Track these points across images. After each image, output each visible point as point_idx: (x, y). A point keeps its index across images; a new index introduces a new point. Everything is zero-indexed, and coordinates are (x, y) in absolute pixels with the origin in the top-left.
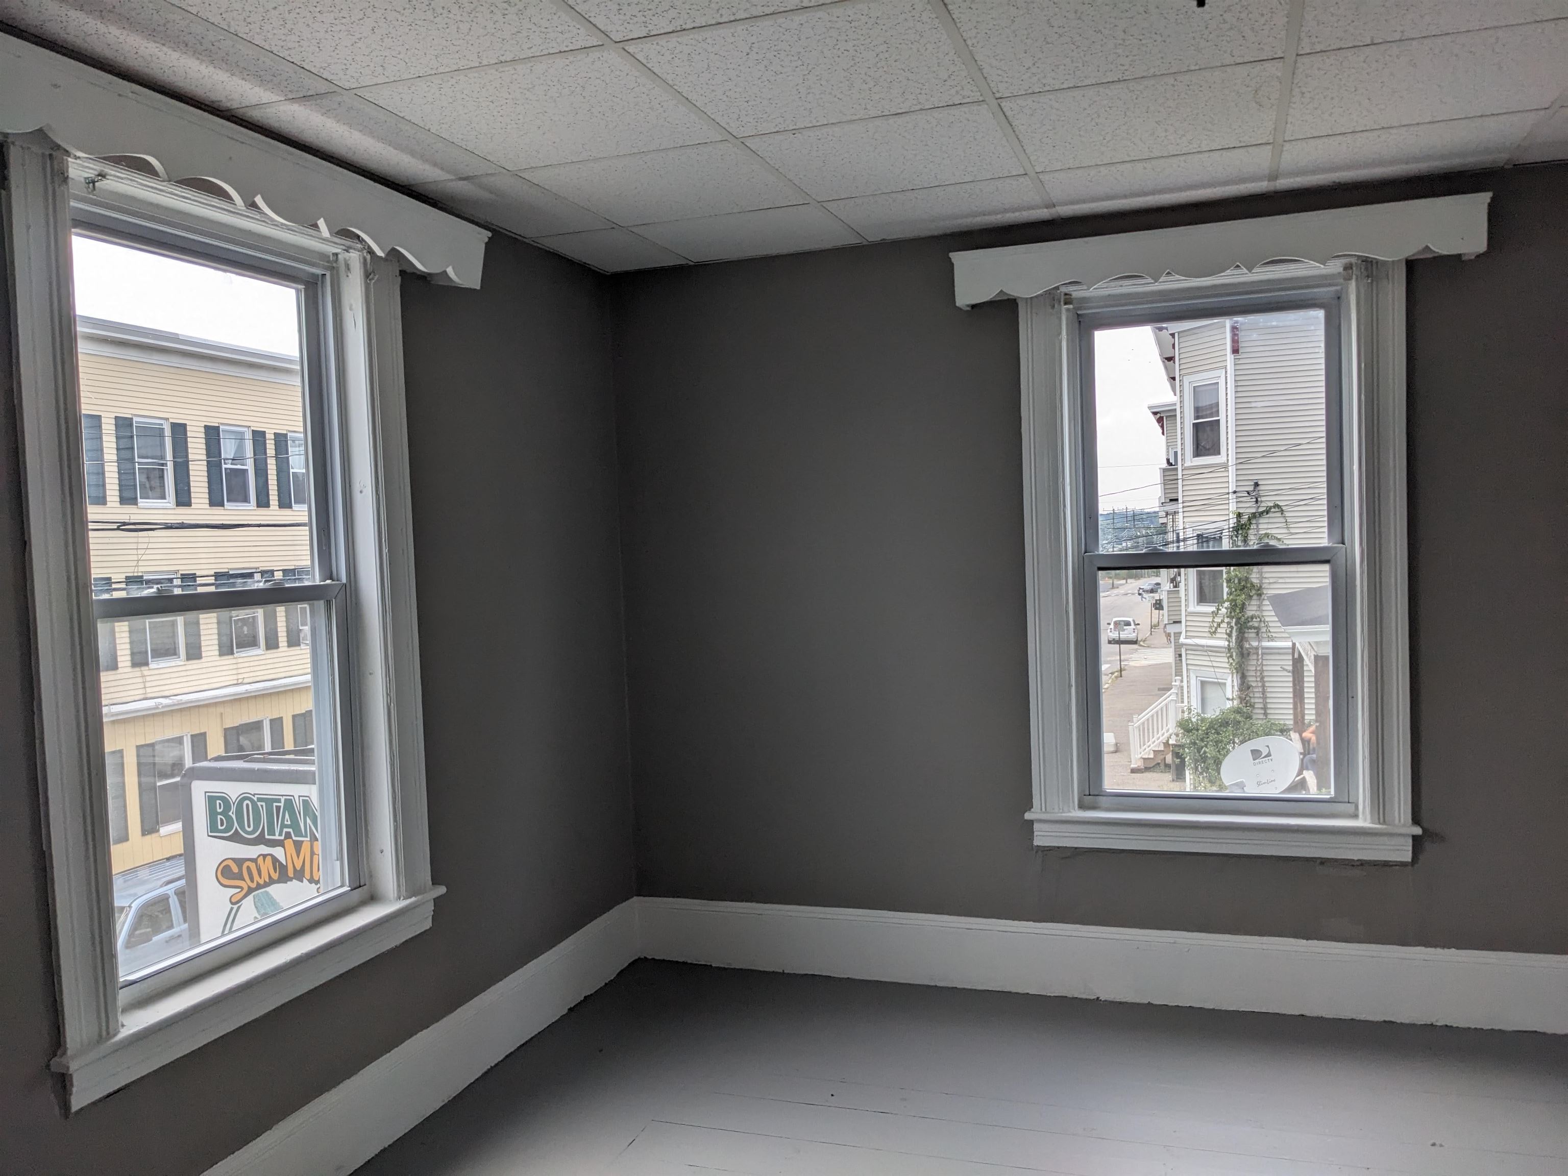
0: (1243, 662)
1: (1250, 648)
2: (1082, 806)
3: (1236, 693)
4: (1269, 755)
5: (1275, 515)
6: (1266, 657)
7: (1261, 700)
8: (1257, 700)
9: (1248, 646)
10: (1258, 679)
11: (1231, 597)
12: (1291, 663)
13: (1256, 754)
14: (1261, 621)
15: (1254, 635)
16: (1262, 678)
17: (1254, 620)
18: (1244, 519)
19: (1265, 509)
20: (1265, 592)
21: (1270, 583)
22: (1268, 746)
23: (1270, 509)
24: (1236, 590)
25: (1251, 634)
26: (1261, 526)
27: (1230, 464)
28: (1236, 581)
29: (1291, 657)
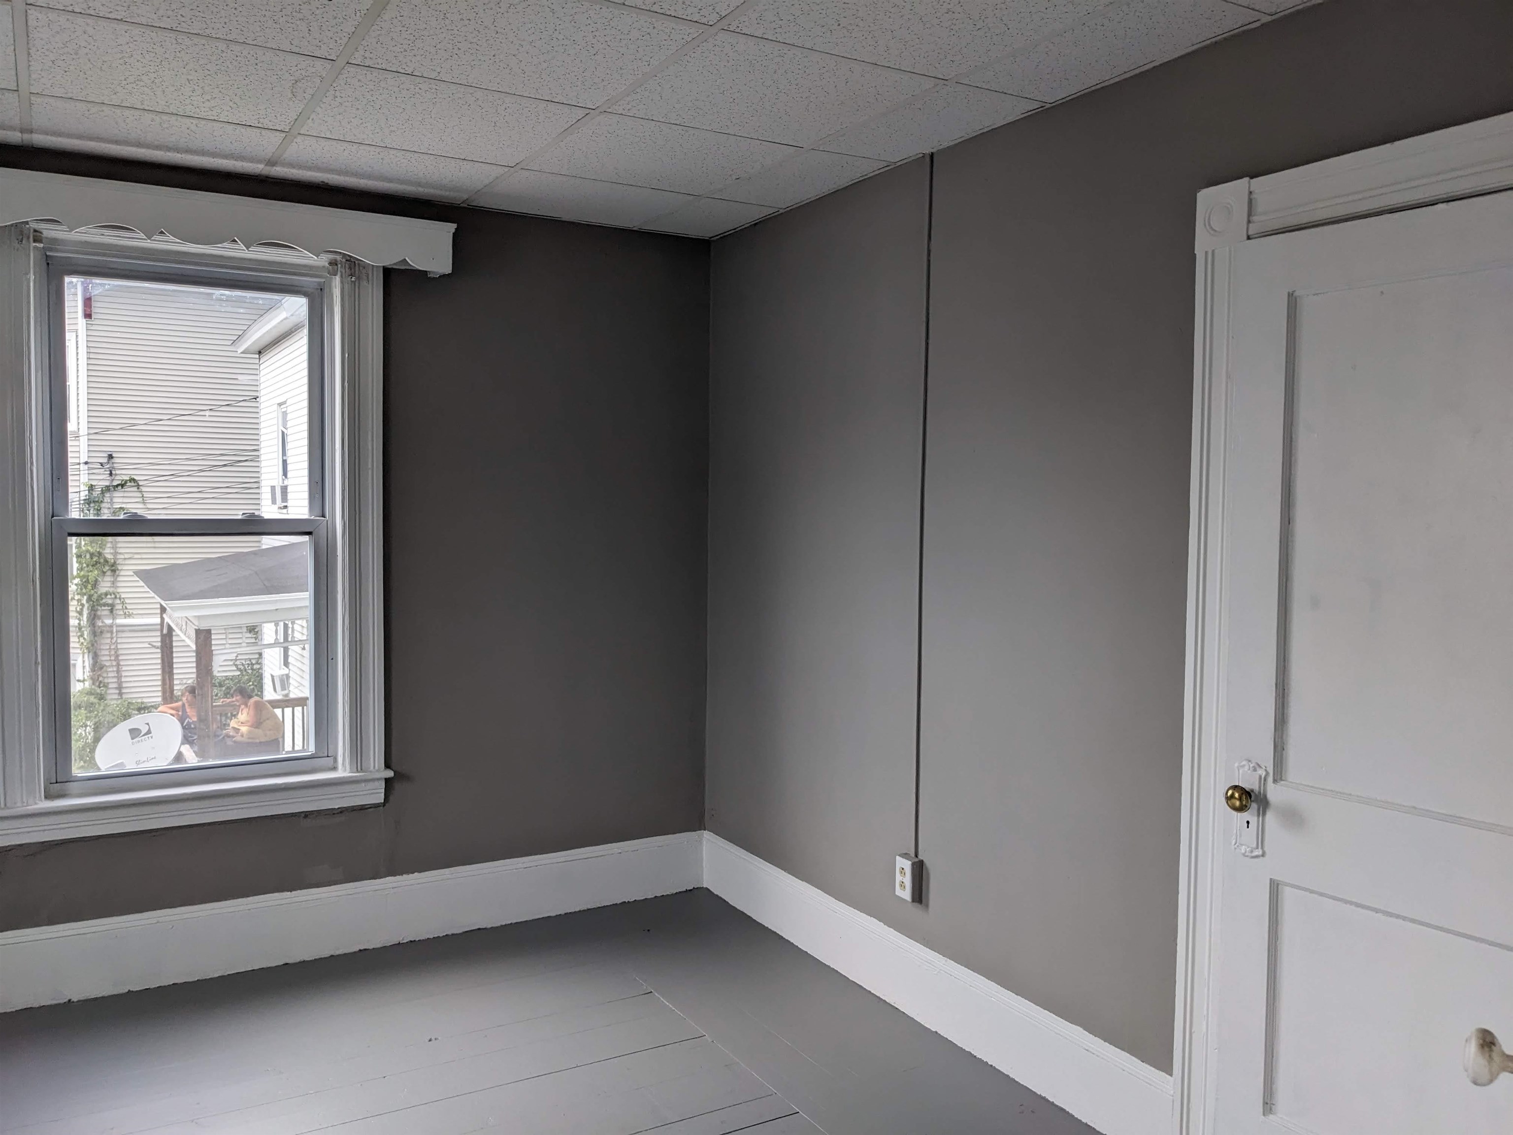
0: (96, 641)
1: (104, 626)
2: (48, 796)
3: (87, 674)
4: (149, 732)
5: (131, 490)
6: (120, 635)
7: (115, 680)
8: (110, 680)
9: (100, 624)
10: (113, 658)
11: (82, 573)
12: (159, 639)
13: (134, 733)
14: (116, 597)
15: (107, 613)
16: (117, 656)
17: (109, 596)
18: (97, 493)
19: (119, 482)
20: (120, 568)
21: (125, 559)
22: (148, 724)
23: (126, 482)
24: (88, 566)
25: (104, 611)
26: (115, 500)
27: (81, 433)
28: (88, 556)
29: (159, 633)
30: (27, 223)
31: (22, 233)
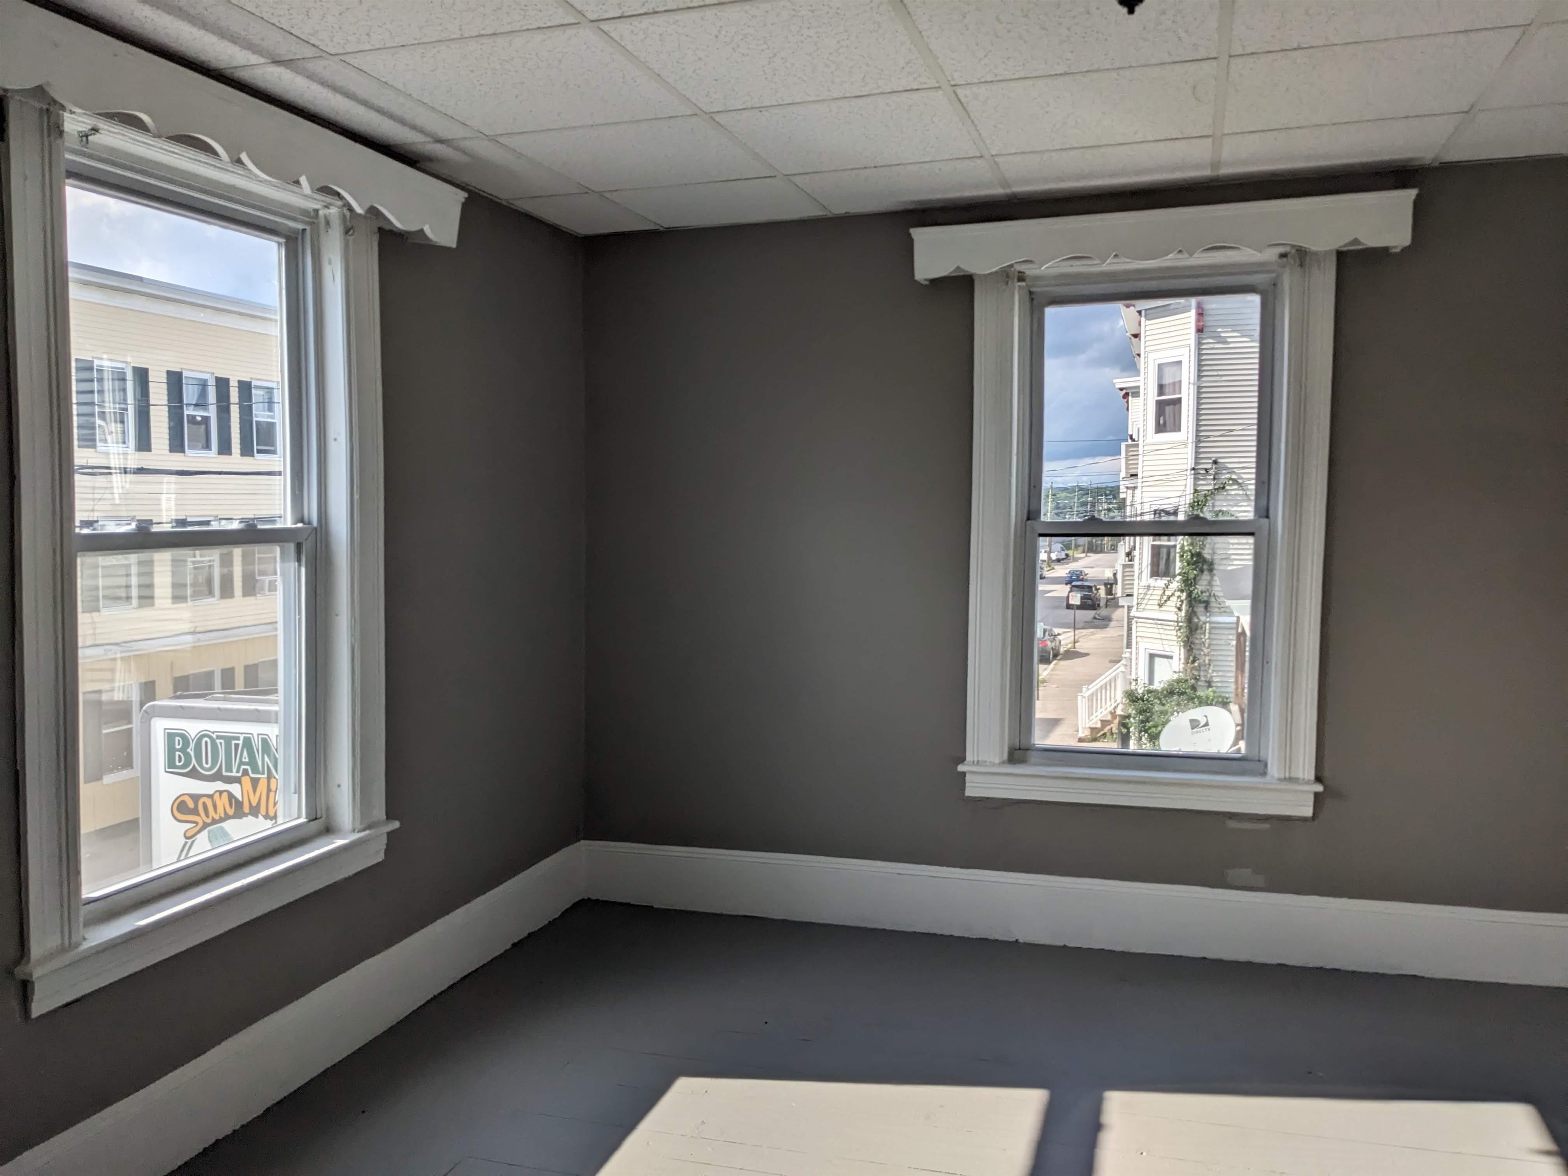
0: (1191, 636)
1: (1199, 623)
3: (1182, 665)
4: (1206, 724)
6: (1212, 631)
9: (1197, 620)
11: (1183, 571)
12: (1235, 637)
13: (1194, 723)
14: (1210, 596)
15: (1203, 610)
17: (1205, 594)
18: (1201, 496)
19: (1219, 486)
20: (1216, 568)
21: (1222, 559)
22: (1206, 716)
23: (1224, 486)
24: (1189, 565)
25: (1200, 609)
26: (1216, 503)
27: (1190, 441)
28: (1190, 554)
30: (1011, 266)
31: (1008, 276)
